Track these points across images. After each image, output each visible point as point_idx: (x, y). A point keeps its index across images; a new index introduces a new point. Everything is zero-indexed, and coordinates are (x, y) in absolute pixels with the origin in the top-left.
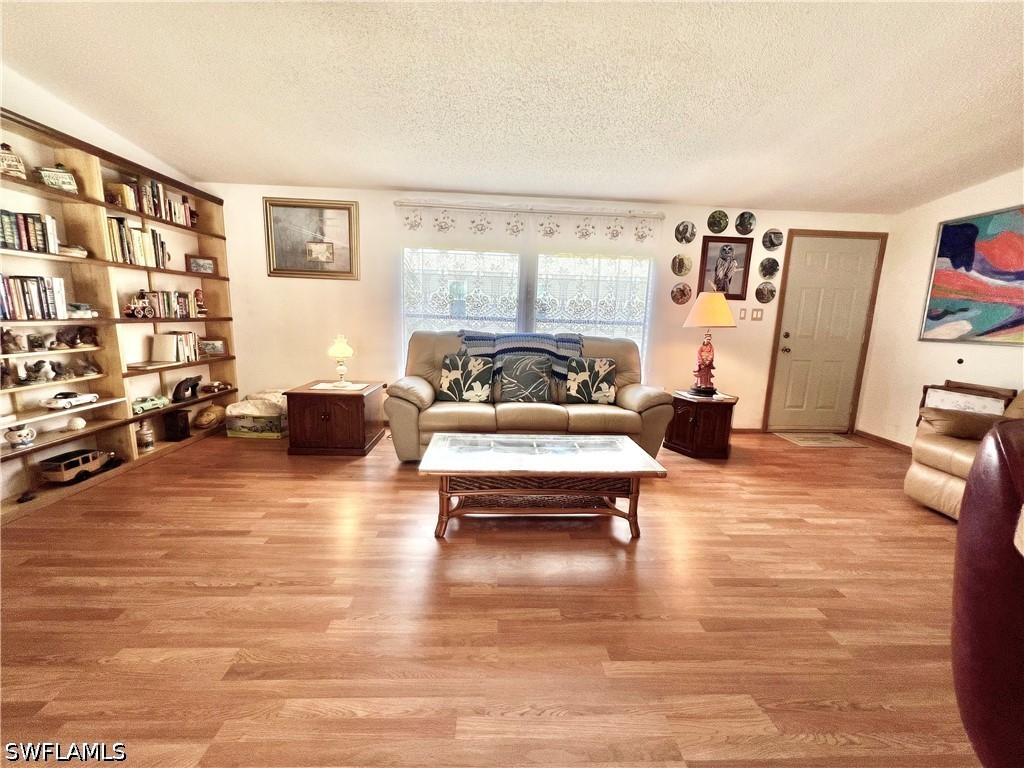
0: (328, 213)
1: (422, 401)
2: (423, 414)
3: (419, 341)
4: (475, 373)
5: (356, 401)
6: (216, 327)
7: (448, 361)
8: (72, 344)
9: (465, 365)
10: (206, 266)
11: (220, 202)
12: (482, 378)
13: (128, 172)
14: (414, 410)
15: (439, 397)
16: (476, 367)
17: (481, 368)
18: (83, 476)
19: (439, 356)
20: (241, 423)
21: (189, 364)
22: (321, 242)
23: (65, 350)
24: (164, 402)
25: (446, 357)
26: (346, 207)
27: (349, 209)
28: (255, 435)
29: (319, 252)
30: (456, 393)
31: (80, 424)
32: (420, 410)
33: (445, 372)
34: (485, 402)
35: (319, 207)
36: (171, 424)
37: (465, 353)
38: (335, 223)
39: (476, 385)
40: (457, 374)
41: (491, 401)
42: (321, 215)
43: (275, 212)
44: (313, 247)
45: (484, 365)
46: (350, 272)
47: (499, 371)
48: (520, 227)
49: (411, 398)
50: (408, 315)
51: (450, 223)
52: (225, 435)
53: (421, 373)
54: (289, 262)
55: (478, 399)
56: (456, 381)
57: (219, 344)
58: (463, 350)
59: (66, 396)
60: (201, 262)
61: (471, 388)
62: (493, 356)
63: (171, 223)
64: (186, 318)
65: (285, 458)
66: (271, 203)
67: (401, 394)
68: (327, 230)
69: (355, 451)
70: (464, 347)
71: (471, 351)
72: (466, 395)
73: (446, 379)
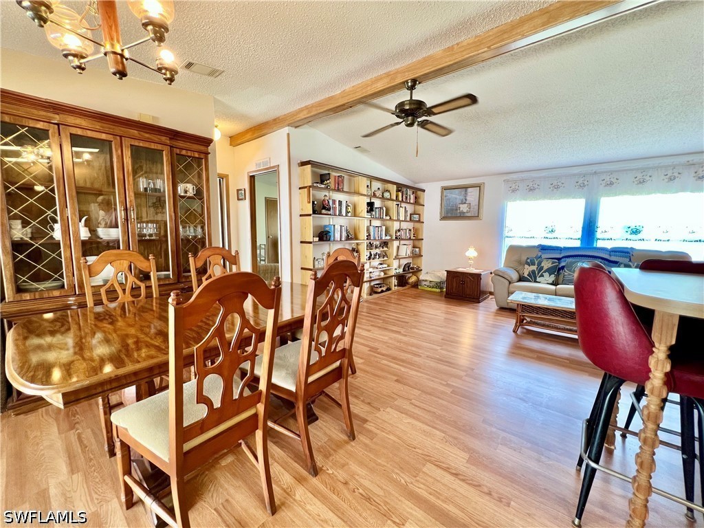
0: (469, 190)
1: (511, 278)
2: (511, 285)
3: (512, 249)
4: (545, 268)
5: (477, 277)
6: (417, 243)
7: (529, 261)
8: (383, 248)
9: (539, 264)
10: (416, 218)
11: (424, 191)
12: (550, 271)
13: (400, 187)
14: (507, 283)
15: (521, 279)
16: (546, 265)
17: (550, 265)
18: (382, 291)
19: (524, 258)
20: (424, 283)
21: (409, 257)
22: (465, 203)
23: (381, 249)
24: (401, 271)
25: (528, 258)
26: (479, 186)
27: (480, 187)
28: (429, 289)
29: (464, 208)
30: (533, 277)
31: (382, 274)
32: (510, 283)
33: (526, 266)
34: (551, 284)
35: (465, 188)
36: (402, 280)
37: (540, 257)
38: (472, 195)
39: (546, 275)
40: (534, 268)
41: (555, 283)
42: (466, 191)
43: (445, 192)
44: (461, 206)
45: (552, 264)
46: (478, 216)
47: (563, 268)
48: (586, 183)
49: (506, 276)
50: (507, 237)
51: (536, 186)
52: (418, 288)
53: (512, 266)
54: (450, 214)
55: (546, 282)
56: (533, 272)
57: (417, 250)
58: (539, 255)
59: (381, 264)
60: (415, 216)
61: (542, 276)
62: (559, 259)
63: (409, 203)
64: (410, 239)
65: (444, 298)
66: (445, 189)
67: (500, 274)
68: (468, 198)
69: (474, 300)
70: (540, 254)
71: (544, 256)
72: (538, 279)
73: (527, 270)
